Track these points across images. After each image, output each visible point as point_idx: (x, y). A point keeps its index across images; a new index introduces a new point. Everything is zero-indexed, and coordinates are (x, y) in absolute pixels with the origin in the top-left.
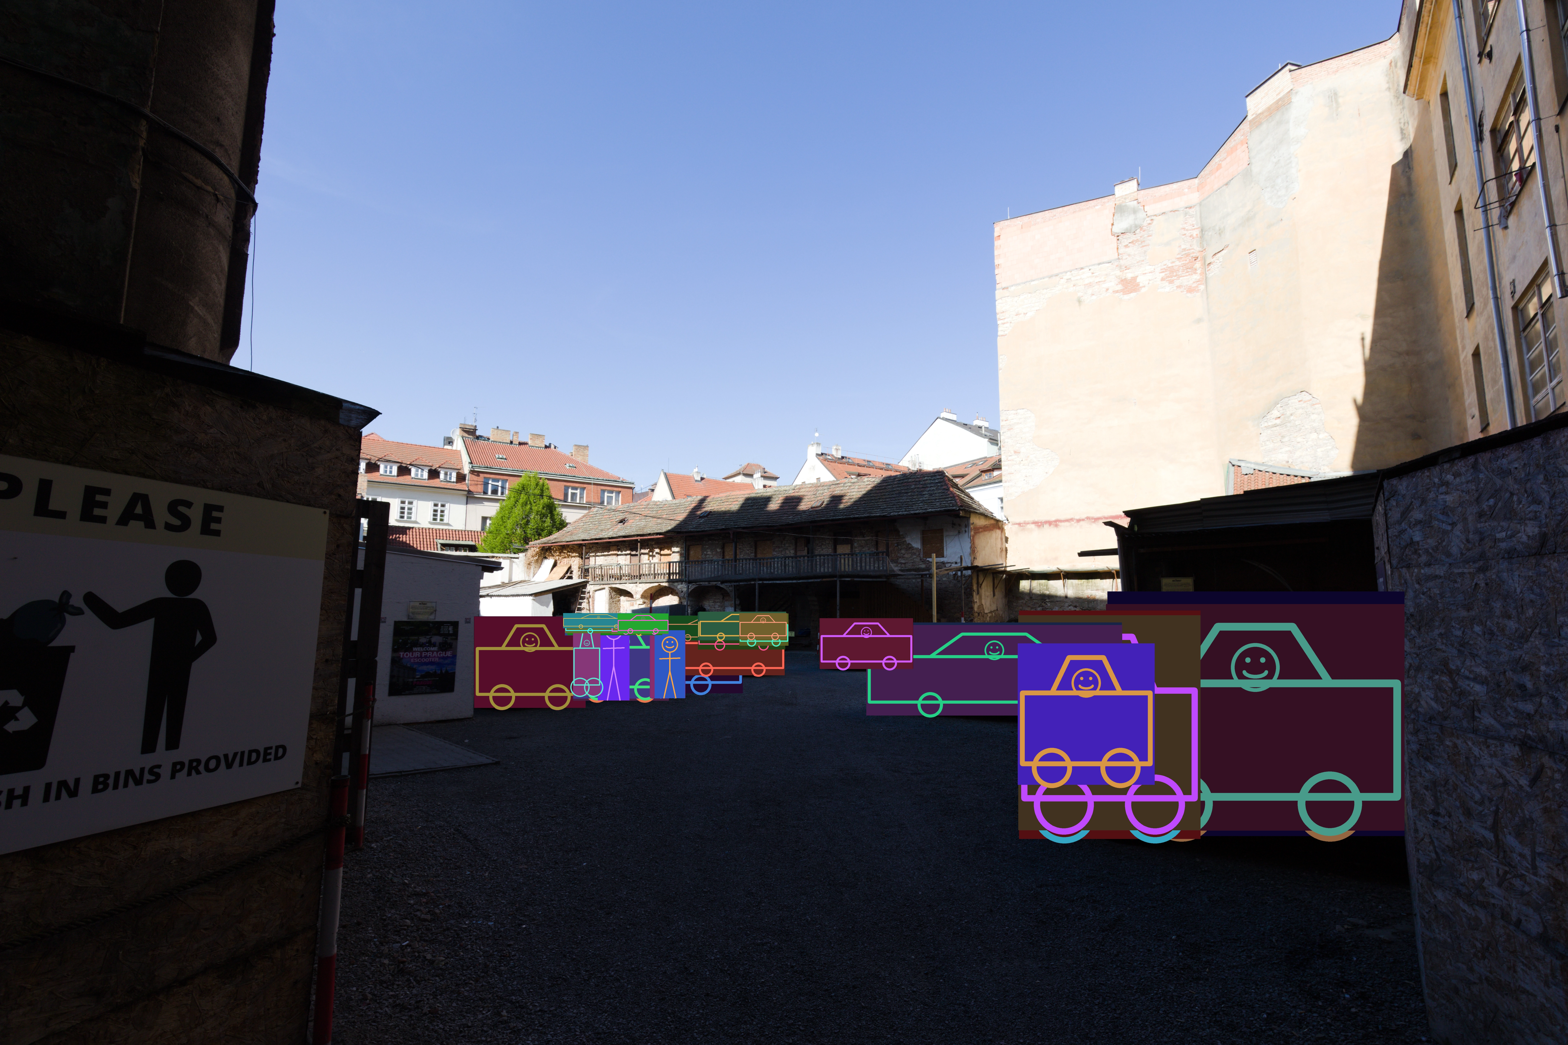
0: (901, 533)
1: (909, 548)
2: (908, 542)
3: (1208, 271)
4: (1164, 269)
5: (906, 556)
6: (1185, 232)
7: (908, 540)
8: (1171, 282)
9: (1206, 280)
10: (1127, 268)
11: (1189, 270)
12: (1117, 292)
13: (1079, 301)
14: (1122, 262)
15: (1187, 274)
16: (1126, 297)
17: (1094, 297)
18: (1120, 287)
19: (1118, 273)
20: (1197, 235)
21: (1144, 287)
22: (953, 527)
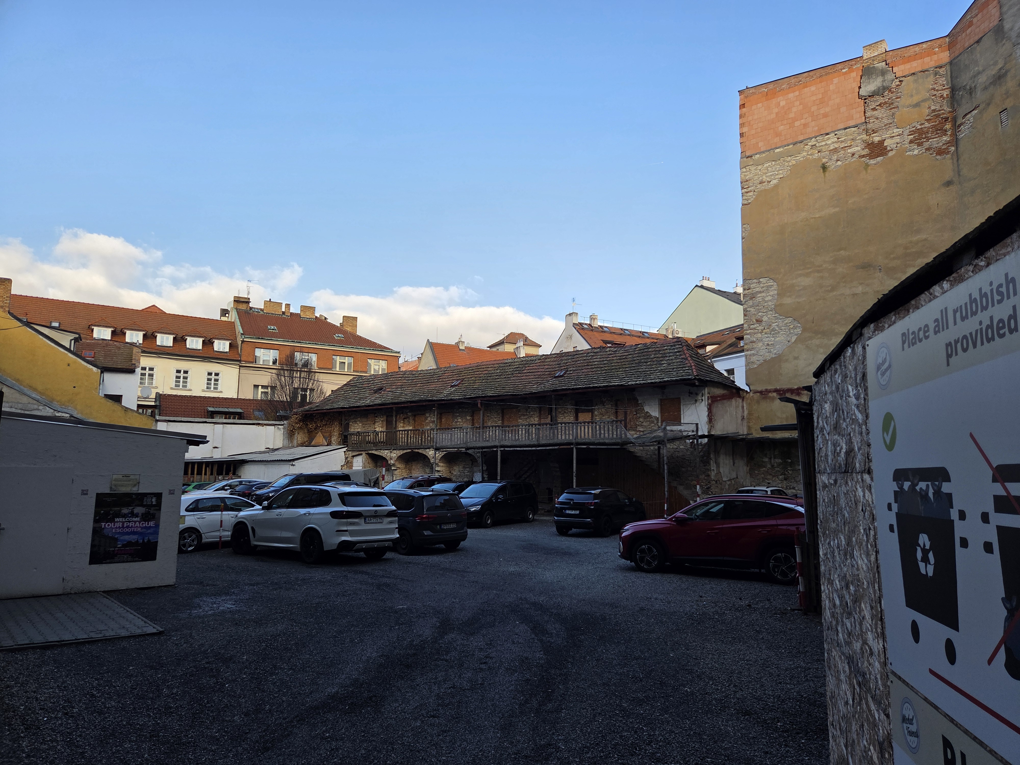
0: (640, 402)
1: (648, 416)
2: (646, 411)
3: (958, 132)
4: (913, 131)
5: (644, 424)
6: (936, 92)
7: (647, 409)
8: (920, 145)
9: (955, 141)
10: (874, 132)
11: (939, 132)
12: (863, 156)
13: (824, 168)
14: (869, 126)
15: (937, 136)
16: (872, 162)
17: (839, 163)
18: (866, 151)
19: (864, 137)
20: (947, 95)
21: (892, 150)
22: (689, 396)
